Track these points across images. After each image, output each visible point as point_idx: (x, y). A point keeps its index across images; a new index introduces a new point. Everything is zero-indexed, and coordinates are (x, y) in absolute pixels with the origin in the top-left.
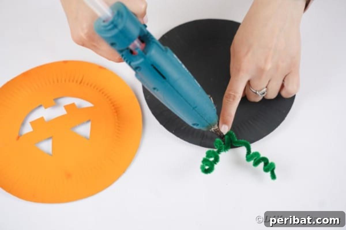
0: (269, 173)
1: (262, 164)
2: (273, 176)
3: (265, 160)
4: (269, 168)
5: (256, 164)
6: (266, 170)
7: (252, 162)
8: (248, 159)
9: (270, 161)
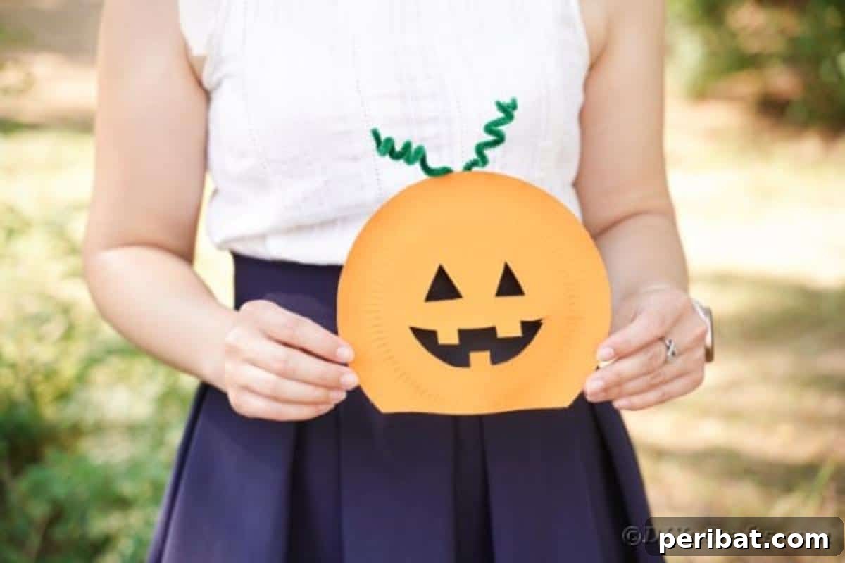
0: (383, 137)
1: (398, 148)
2: (376, 135)
3: (394, 155)
4: (386, 147)
5: (407, 146)
6: (389, 140)
7: (414, 147)
8: (420, 150)
9: (387, 157)
